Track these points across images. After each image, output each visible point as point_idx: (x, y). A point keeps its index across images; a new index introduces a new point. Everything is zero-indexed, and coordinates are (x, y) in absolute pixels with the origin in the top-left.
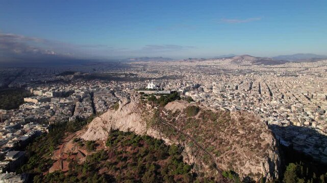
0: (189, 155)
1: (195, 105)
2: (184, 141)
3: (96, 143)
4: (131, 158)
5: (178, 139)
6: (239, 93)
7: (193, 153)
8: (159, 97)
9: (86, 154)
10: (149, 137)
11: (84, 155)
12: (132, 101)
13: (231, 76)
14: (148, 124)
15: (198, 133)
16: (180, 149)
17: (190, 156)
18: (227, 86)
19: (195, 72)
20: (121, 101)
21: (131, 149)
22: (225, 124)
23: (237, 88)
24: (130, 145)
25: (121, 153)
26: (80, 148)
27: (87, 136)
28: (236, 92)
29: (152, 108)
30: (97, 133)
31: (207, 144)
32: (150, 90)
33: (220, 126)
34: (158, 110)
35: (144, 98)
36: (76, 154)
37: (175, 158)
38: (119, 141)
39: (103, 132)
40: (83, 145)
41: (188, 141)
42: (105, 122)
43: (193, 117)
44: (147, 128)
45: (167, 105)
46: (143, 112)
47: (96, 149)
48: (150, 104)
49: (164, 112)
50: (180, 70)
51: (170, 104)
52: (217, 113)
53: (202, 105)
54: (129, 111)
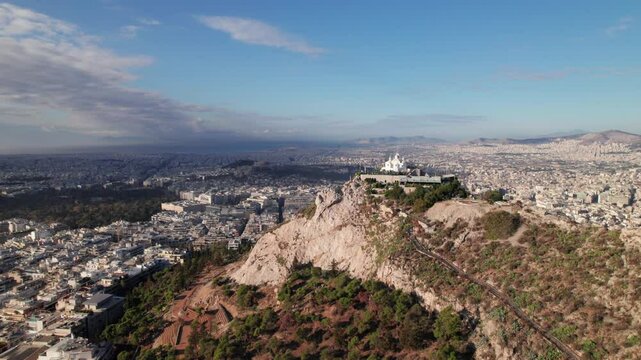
0: (495, 343)
2: (479, 301)
3: (259, 291)
4: (331, 335)
5: (460, 296)
7: (506, 338)
8: (413, 189)
9: (235, 314)
10: (381, 285)
11: (229, 316)
12: (345, 198)
13: (579, 175)
14: (381, 254)
15: (520, 284)
16: (466, 326)
17: (498, 348)
19: (494, 167)
20: (321, 197)
21: (335, 313)
24: (333, 302)
25: (309, 320)
26: (224, 300)
27: (243, 274)
29: (394, 215)
30: (264, 269)
31: (552, 318)
32: (391, 173)
34: (409, 220)
35: (375, 192)
36: (213, 313)
37: (451, 348)
38: (308, 291)
39: (276, 267)
40: (231, 294)
41: (488, 304)
42: (283, 246)
43: (502, 242)
44: (378, 262)
45: (432, 209)
46: (372, 223)
47: (257, 304)
48: (389, 205)
49: (424, 226)
50: (461, 161)
51: (438, 206)
54: (338, 222)
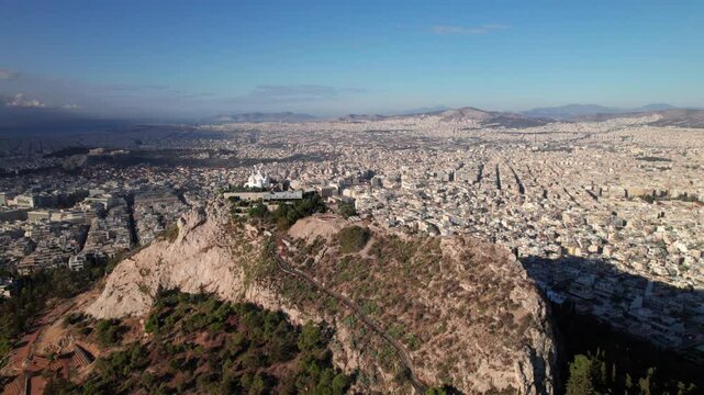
0: (347, 347)
1: (360, 225)
2: (335, 312)
3: (122, 324)
4: (205, 361)
5: (320, 309)
6: (456, 189)
7: (355, 343)
8: (276, 207)
9: (96, 353)
10: (252, 308)
11: (90, 357)
12: (209, 219)
13: (439, 153)
14: (248, 275)
15: (368, 293)
16: (325, 335)
17: (349, 351)
18: (432, 174)
19: (363, 146)
20: (183, 220)
21: (207, 339)
22: (430, 269)
23: (451, 178)
24: (204, 328)
25: (181, 350)
26: (81, 340)
27: (101, 306)
28: (450, 187)
29: (259, 234)
30: (125, 299)
31: (389, 320)
32: (255, 190)
33: (418, 273)
34: (273, 239)
35: (239, 211)
36: (69, 356)
37: (313, 358)
38: (177, 319)
39: (139, 296)
40: (89, 331)
41: (343, 314)
42: (145, 272)
43: (354, 255)
44: (246, 283)
45: (294, 226)
46: (238, 243)
47: (122, 339)
48: (254, 224)
49: (288, 244)
51: (300, 222)
52: (411, 243)
53: (376, 225)
54: (203, 244)
